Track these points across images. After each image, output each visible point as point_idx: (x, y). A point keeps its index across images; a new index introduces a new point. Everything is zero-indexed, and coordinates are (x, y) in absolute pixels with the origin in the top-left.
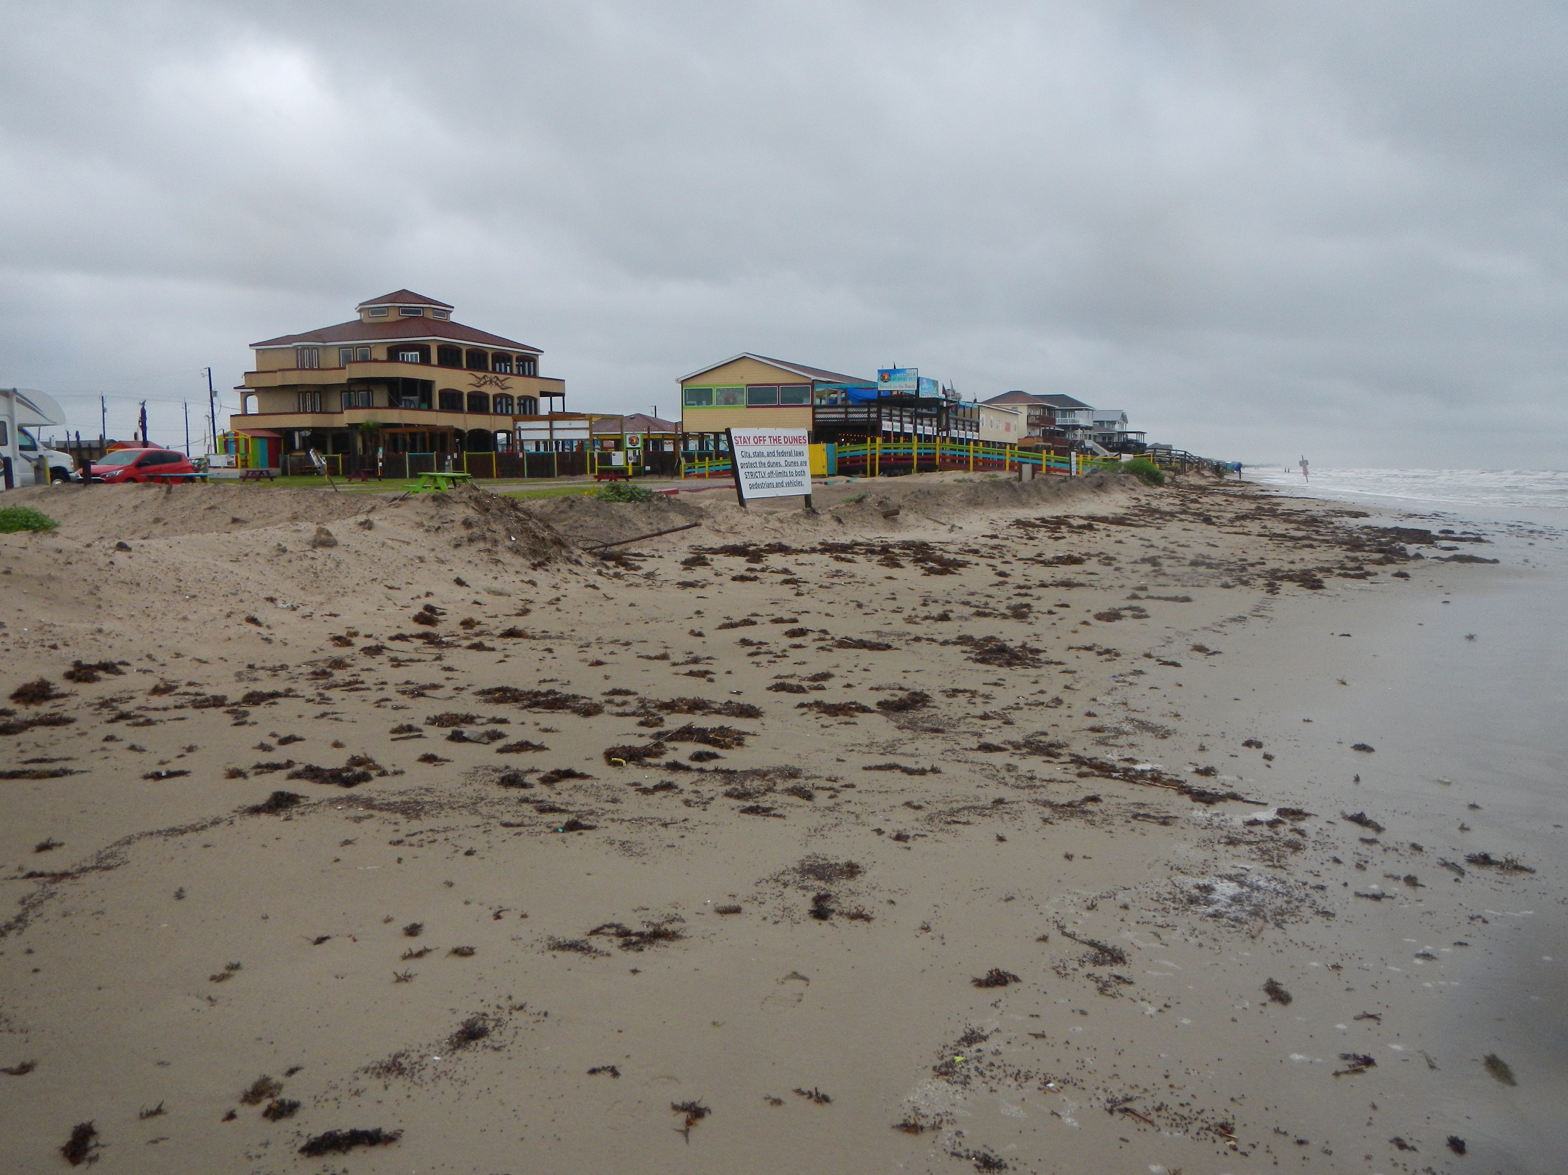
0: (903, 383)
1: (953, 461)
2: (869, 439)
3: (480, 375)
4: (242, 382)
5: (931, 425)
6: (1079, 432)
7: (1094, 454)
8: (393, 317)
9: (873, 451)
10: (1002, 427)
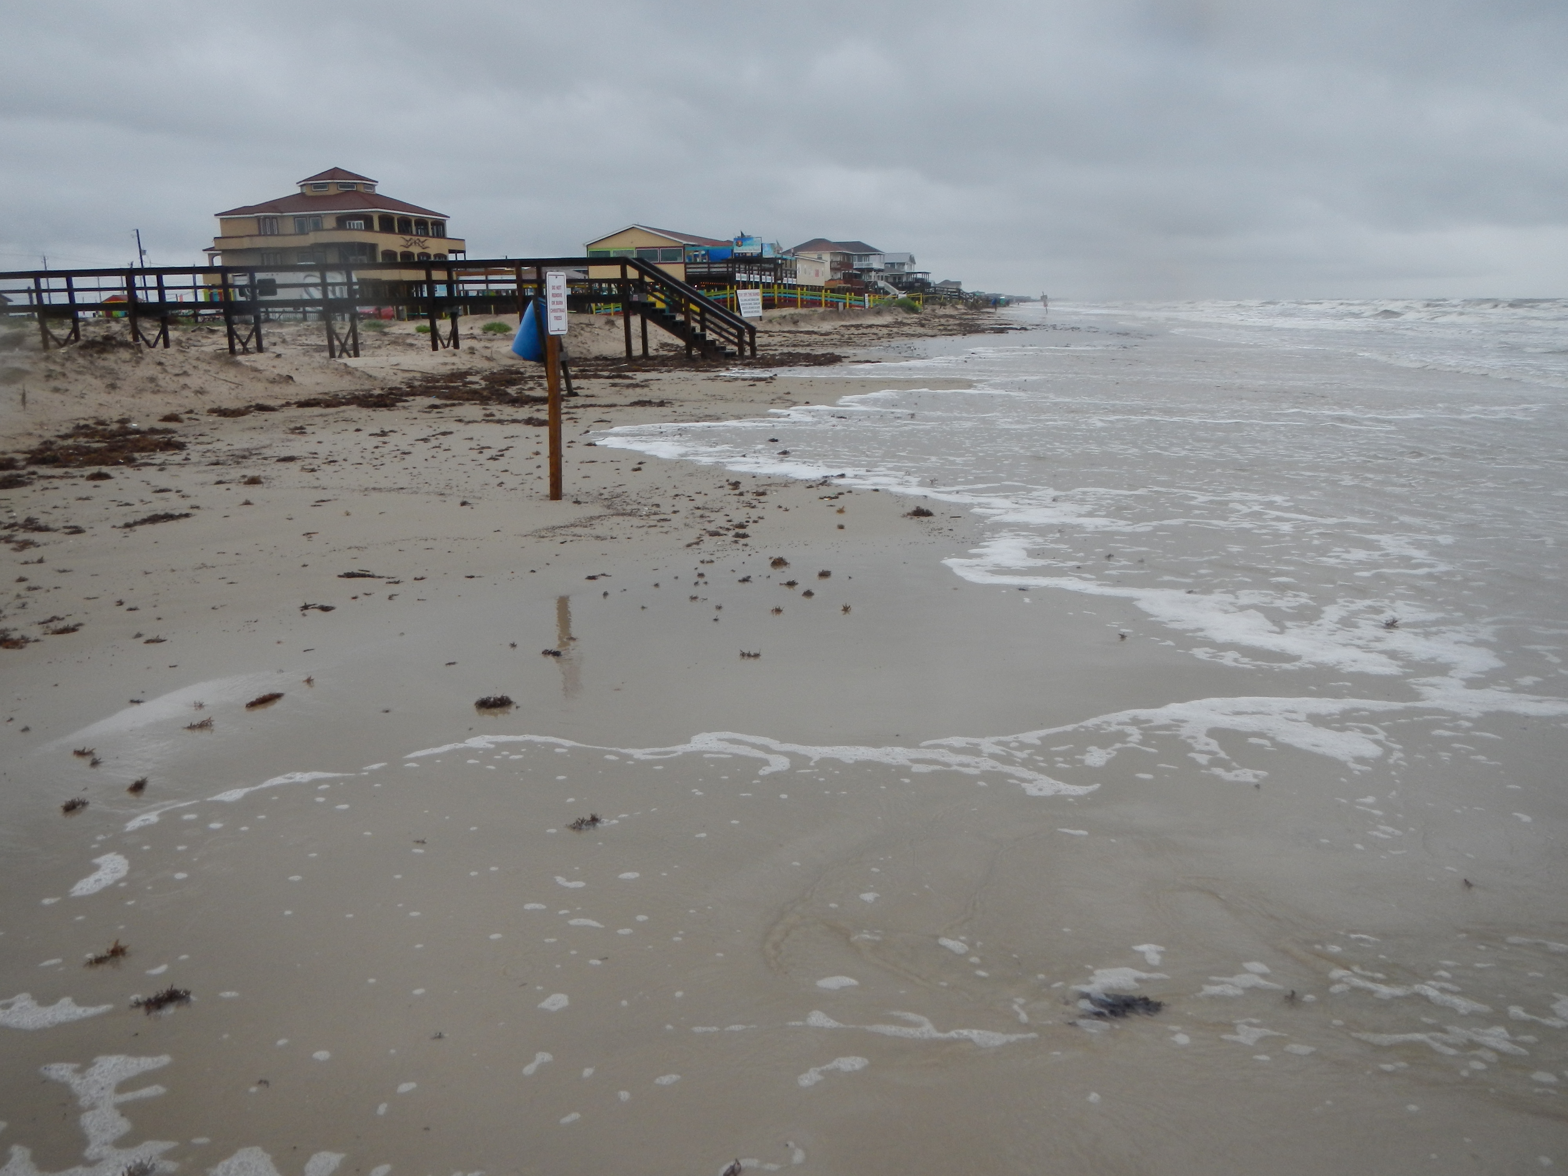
0: (751, 248)
1: (785, 301)
2: (728, 287)
3: (408, 237)
4: (212, 245)
5: (770, 275)
6: (873, 274)
7: (887, 293)
8: (333, 191)
9: (732, 295)
10: (813, 273)
